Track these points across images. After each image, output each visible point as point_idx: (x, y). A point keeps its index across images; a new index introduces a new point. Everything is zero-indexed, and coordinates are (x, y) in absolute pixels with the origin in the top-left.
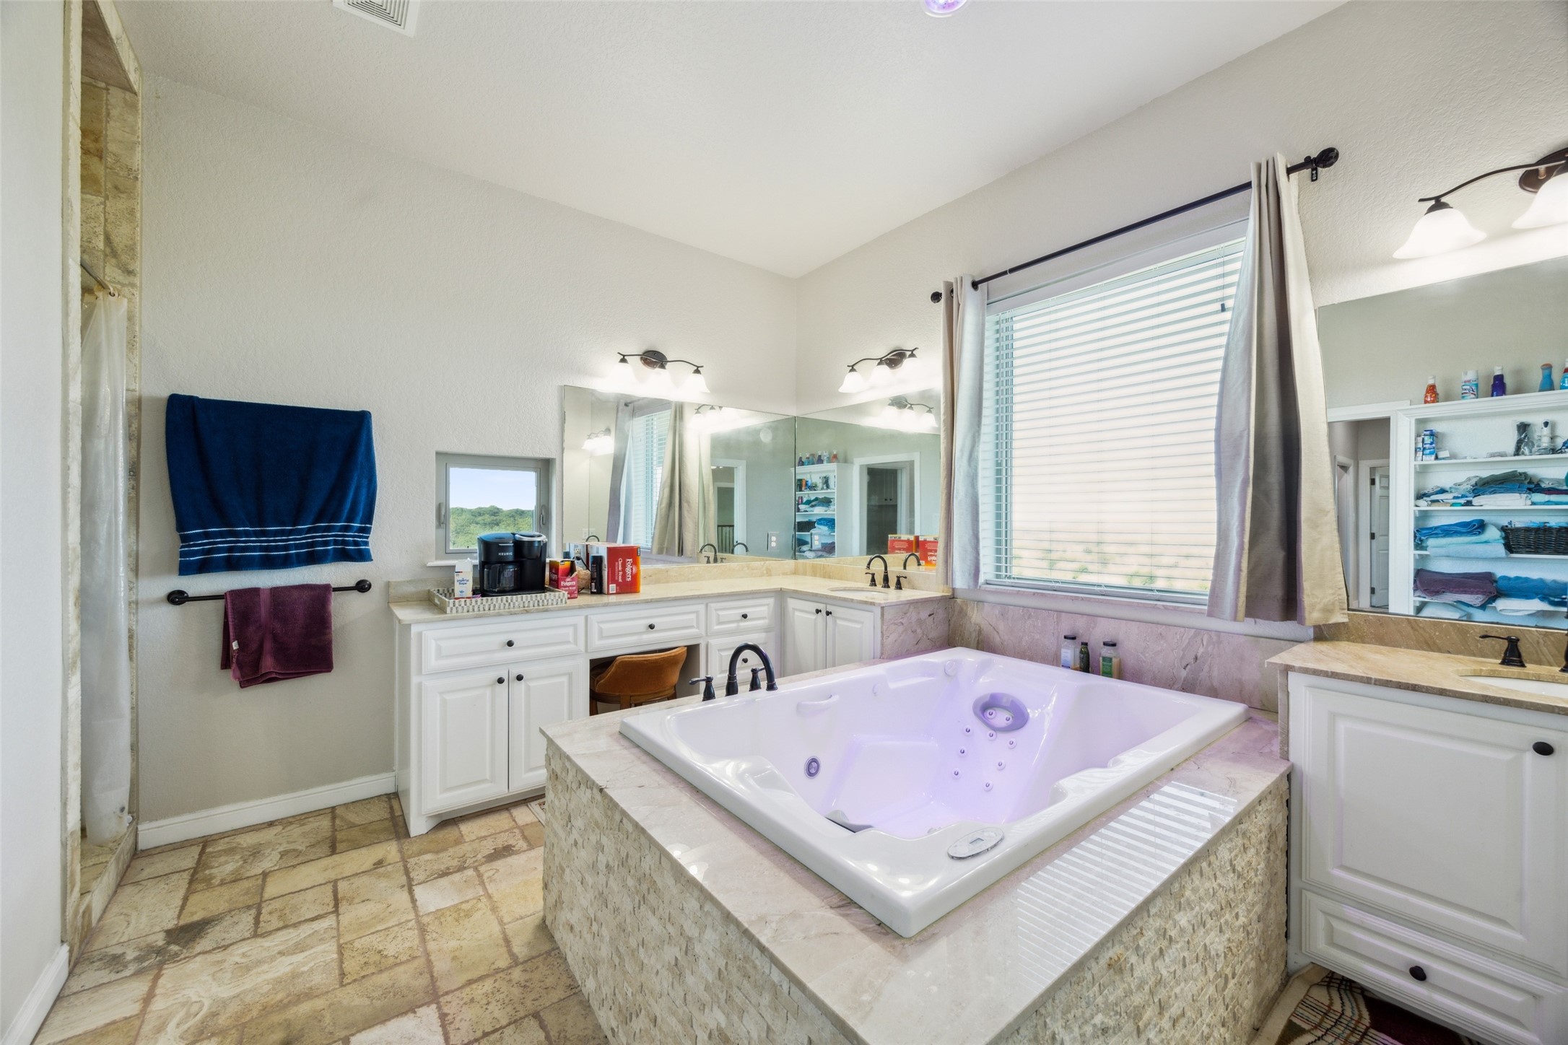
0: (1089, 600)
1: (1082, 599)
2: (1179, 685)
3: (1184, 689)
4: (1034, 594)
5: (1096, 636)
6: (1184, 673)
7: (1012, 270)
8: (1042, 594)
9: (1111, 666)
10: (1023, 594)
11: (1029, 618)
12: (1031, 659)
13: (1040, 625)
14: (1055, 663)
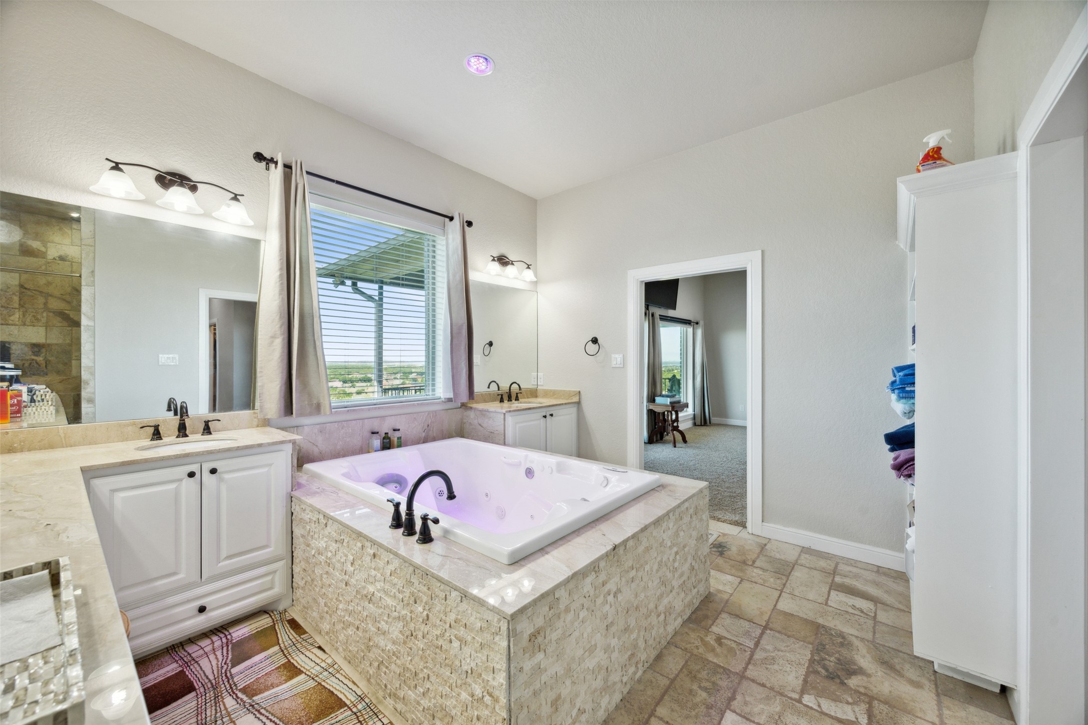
0: (383, 408)
1: (379, 408)
2: (422, 441)
3: (424, 442)
4: (348, 411)
5: (385, 427)
6: (424, 434)
7: (338, 183)
8: (354, 410)
9: (401, 441)
10: (340, 413)
11: (342, 428)
12: (344, 456)
13: (350, 431)
14: (361, 453)
